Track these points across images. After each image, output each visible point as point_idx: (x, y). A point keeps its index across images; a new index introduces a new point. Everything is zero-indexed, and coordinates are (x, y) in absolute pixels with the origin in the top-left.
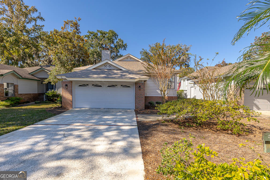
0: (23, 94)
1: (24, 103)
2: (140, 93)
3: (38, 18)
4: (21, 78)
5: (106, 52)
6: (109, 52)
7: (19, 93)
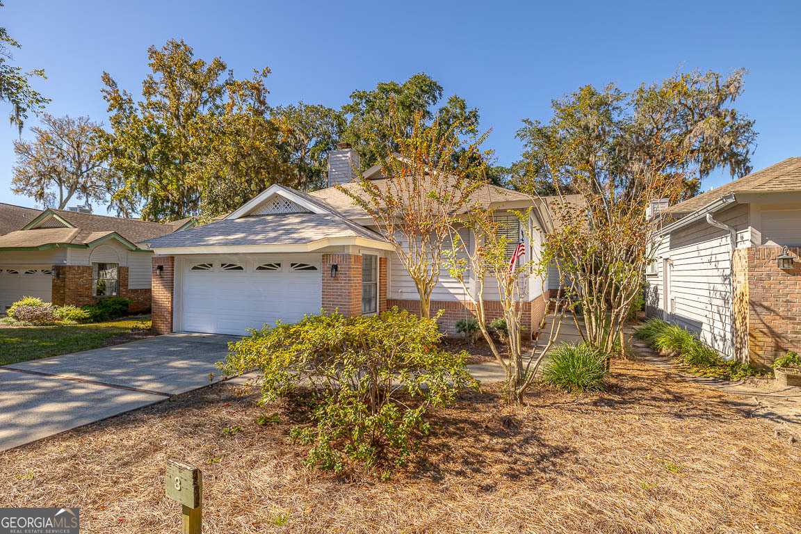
0: (141, 290)
1: (136, 313)
2: (337, 289)
3: (227, 84)
4: (134, 249)
5: (341, 156)
6: (348, 155)
7: (130, 288)
